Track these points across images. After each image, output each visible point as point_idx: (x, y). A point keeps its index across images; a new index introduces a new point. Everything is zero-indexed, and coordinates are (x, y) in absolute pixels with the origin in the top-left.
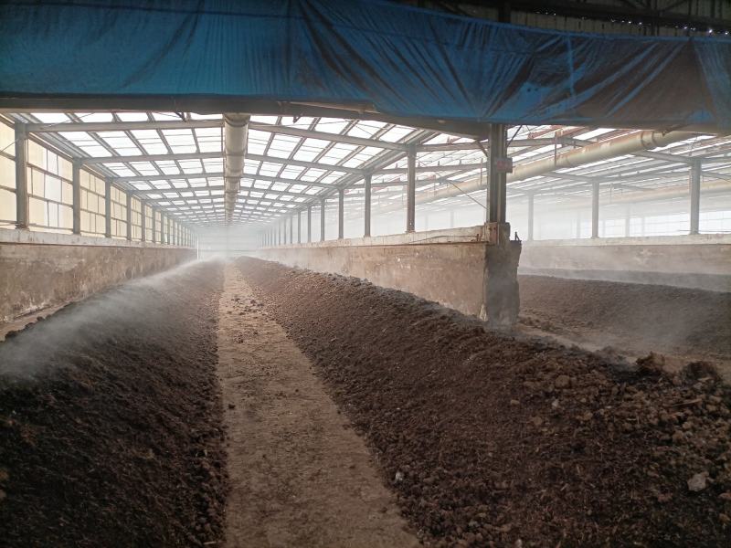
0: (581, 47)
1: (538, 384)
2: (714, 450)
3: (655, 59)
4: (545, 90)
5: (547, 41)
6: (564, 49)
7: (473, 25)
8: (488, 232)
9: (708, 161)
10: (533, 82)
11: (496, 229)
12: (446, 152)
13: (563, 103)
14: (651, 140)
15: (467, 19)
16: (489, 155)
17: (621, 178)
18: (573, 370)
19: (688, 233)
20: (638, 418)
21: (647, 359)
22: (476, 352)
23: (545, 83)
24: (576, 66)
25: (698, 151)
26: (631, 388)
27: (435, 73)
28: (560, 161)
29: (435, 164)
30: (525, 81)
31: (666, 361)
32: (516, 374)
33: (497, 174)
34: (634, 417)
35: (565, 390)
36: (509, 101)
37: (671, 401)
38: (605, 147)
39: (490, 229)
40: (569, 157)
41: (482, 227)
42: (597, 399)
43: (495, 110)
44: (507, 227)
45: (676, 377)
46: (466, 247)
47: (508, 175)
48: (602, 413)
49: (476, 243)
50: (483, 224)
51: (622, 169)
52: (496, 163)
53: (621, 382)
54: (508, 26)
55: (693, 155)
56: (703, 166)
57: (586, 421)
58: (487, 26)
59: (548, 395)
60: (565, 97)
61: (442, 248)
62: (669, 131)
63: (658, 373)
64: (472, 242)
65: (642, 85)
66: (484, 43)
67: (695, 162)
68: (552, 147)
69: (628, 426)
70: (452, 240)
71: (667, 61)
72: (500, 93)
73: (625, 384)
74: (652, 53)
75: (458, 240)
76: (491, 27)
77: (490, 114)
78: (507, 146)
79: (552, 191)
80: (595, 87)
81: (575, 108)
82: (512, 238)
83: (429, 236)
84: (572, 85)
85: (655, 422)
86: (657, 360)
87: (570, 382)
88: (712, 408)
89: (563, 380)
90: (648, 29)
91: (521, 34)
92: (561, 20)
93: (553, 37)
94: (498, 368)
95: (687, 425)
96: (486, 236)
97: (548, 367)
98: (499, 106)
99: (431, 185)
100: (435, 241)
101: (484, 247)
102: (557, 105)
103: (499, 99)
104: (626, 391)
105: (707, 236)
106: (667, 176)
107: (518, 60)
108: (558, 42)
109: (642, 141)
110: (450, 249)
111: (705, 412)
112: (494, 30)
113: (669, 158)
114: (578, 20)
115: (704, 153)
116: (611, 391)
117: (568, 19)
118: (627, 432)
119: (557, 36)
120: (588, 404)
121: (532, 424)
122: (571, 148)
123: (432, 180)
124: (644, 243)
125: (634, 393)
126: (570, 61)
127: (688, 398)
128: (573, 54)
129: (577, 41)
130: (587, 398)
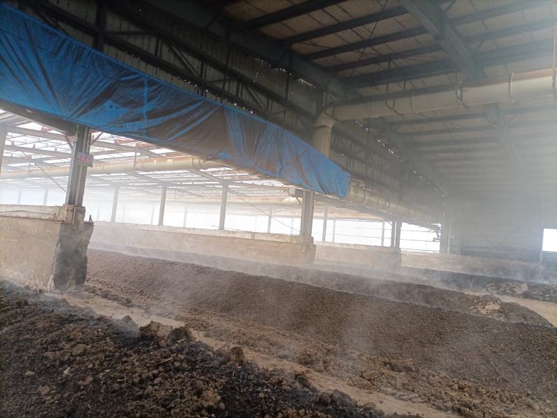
0: (155, 87)
1: (58, 353)
2: (168, 400)
3: (202, 111)
4: (123, 110)
5: (129, 75)
6: (142, 85)
7: (68, 42)
8: (65, 212)
9: (232, 184)
10: (115, 101)
11: (72, 211)
12: (41, 139)
13: (137, 123)
14: (198, 163)
15: (64, 36)
16: (75, 148)
17: (181, 185)
18: (91, 339)
19: (217, 228)
20: (125, 379)
21: (146, 327)
22: (12, 324)
23: (125, 105)
24: (150, 99)
25: (227, 177)
26: (130, 352)
27: (25, 68)
28: (138, 165)
29: (31, 146)
30: (108, 99)
31: (160, 328)
32: (42, 345)
33: (79, 166)
34: (123, 378)
35: (78, 358)
36: (93, 111)
37: (153, 361)
38: (170, 161)
39: (67, 210)
40: (144, 164)
41: (60, 207)
42: (101, 364)
43: (80, 115)
44: (83, 211)
45: (163, 341)
46: (42, 223)
47: (89, 168)
48: (100, 377)
49: (53, 221)
50: (61, 205)
51: (182, 179)
52: (78, 156)
53: (124, 347)
54: (99, 53)
55: (224, 178)
56: (230, 186)
57: (85, 386)
58: (80, 47)
59: (62, 364)
60: (138, 119)
61: (19, 221)
62: (208, 160)
63: (152, 338)
64: (50, 220)
65: (193, 125)
66: (77, 59)
67: (225, 183)
68: (133, 154)
69: (116, 386)
70: (31, 215)
71: (208, 115)
72: (86, 103)
73: (126, 349)
74: (200, 107)
75: (36, 216)
76: (84, 49)
77: (75, 116)
78: (90, 144)
79: (133, 186)
80: (161, 119)
81: (146, 129)
82: (86, 219)
83: (9, 209)
84: (145, 112)
85: (136, 380)
86: (154, 328)
87: (85, 350)
88: (177, 364)
89: (80, 349)
90: (200, 90)
91: (110, 63)
92: (143, 64)
93: (134, 73)
94: (26, 340)
95: (157, 380)
96: (63, 216)
97: (71, 337)
98: (85, 112)
99: (27, 164)
100: (15, 214)
101: (59, 225)
102: (132, 124)
103: (86, 106)
104: (126, 355)
105: (229, 232)
106: (210, 189)
107: (104, 82)
108: (137, 78)
109: (193, 163)
110: (28, 223)
111: (172, 367)
112: (86, 53)
113: (210, 177)
114: (155, 68)
115: (230, 178)
116: (114, 356)
117: (148, 65)
118: (114, 391)
119: (138, 74)
120: (92, 369)
121: (39, 394)
122: (147, 157)
123: (29, 159)
124: (192, 232)
125: (131, 356)
126: (145, 95)
127: (165, 357)
128: (148, 90)
129: (151, 83)
130: (93, 364)
